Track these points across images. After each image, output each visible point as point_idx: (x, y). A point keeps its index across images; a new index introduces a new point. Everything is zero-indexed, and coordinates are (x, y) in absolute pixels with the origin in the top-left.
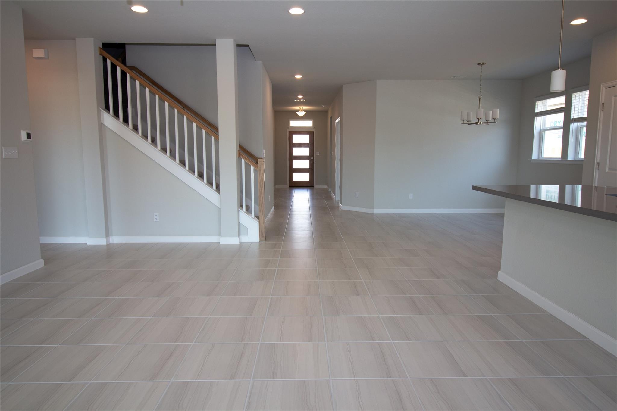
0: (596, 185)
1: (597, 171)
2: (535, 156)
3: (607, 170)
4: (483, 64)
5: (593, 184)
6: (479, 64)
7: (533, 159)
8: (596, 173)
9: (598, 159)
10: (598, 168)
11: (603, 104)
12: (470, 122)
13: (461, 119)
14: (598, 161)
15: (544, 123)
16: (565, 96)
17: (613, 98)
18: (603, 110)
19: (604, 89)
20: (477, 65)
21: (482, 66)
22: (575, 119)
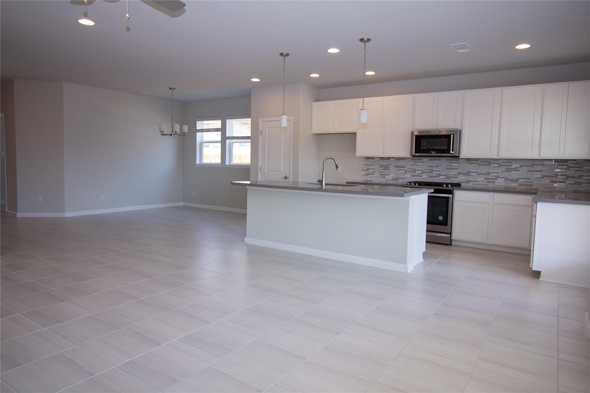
0: (260, 180)
1: (260, 172)
2: (198, 162)
3: (266, 171)
4: (174, 89)
5: (258, 180)
6: (171, 88)
7: (197, 163)
8: (260, 173)
9: (260, 165)
10: (261, 170)
11: (261, 131)
12: (163, 133)
13: (160, 130)
14: (260, 166)
15: (202, 138)
16: (221, 120)
17: (267, 128)
18: (261, 135)
19: (261, 122)
20: (169, 89)
21: (173, 90)
22: (230, 137)
